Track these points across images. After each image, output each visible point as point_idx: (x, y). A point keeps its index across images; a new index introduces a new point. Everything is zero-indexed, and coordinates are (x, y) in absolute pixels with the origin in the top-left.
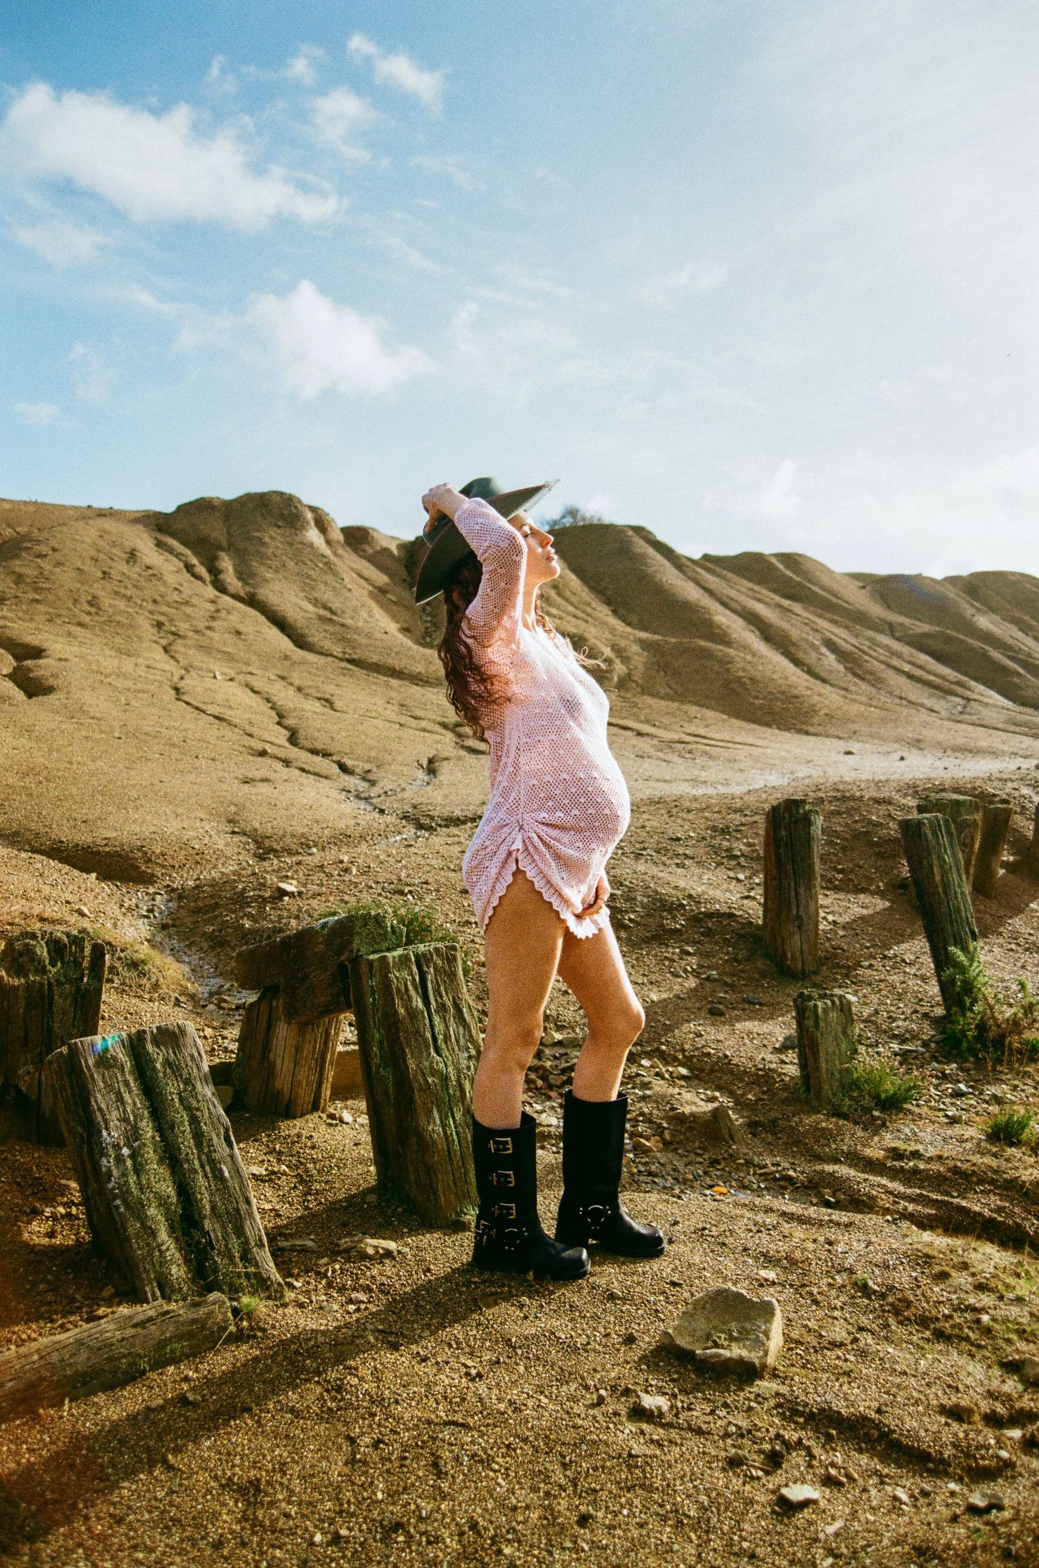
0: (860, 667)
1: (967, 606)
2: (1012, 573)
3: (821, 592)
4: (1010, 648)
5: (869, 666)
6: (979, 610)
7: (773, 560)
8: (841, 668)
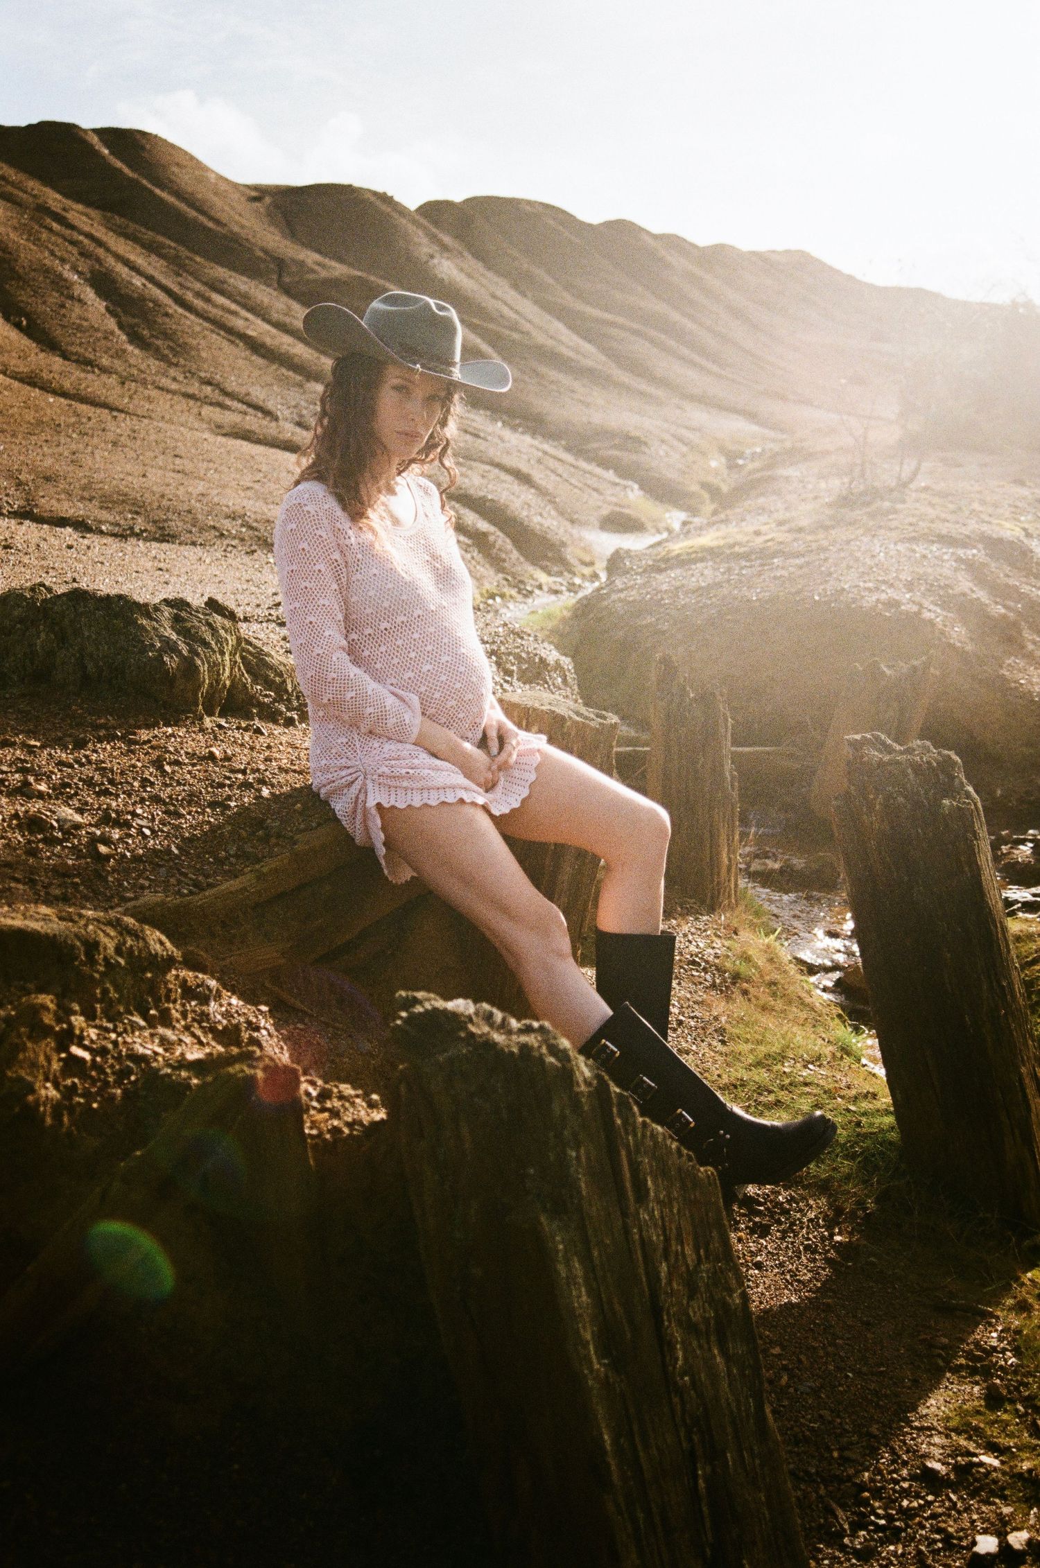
0: (151, 324)
1: (425, 240)
2: (529, 202)
3: (171, 199)
4: (482, 312)
5: (170, 324)
6: (445, 248)
7: (95, 140)
8: (111, 324)
